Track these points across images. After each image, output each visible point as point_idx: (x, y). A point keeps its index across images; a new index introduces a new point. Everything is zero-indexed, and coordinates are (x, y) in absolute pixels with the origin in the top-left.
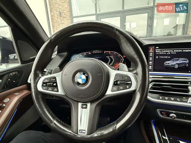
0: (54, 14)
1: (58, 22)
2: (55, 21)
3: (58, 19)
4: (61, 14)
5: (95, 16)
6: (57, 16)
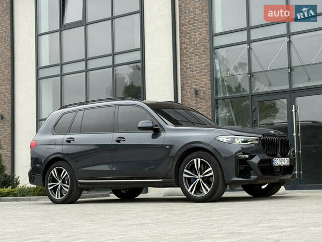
3: (191, 101)
6: (190, 97)
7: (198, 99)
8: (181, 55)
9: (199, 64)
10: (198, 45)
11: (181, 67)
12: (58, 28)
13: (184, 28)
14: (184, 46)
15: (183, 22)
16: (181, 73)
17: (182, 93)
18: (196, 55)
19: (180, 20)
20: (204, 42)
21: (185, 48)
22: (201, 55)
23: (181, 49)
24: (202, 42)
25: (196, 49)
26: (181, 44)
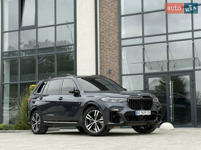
5: (143, 75)
6: (106, 74)
7: (111, 75)
8: (100, 49)
9: (112, 55)
10: (111, 44)
11: (100, 56)
12: (18, 29)
13: (102, 34)
14: (102, 44)
15: (102, 30)
16: (100, 59)
17: (100, 71)
18: (110, 50)
19: (100, 30)
20: (115, 43)
21: (103, 46)
22: (113, 50)
23: (100, 46)
24: (114, 43)
25: (110, 46)
26: (100, 43)
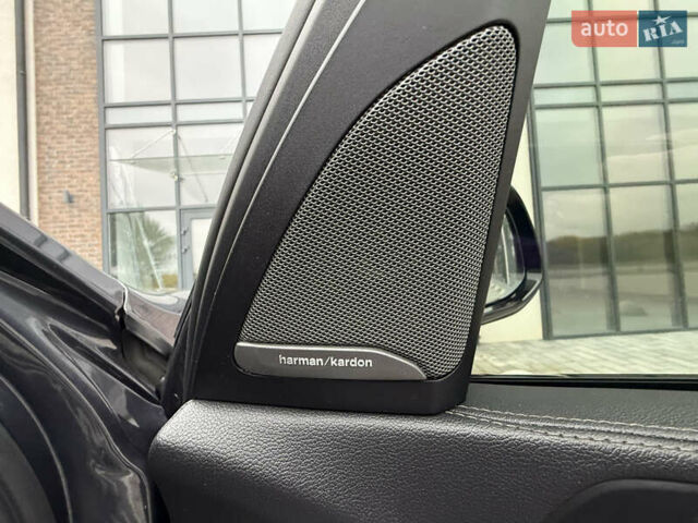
0: (50, 198)
1: (62, 222)
2: (50, 217)
3: (61, 212)
4: (75, 200)
5: (174, 212)
6: (58, 205)
7: (75, 210)
8: (38, 133)
11: (38, 153)
15: (43, 78)
16: (38, 164)
17: (40, 198)
19: (36, 75)
20: (87, 117)
22: (82, 137)
23: (38, 124)
24: (84, 116)
25: (72, 127)
26: (38, 115)
